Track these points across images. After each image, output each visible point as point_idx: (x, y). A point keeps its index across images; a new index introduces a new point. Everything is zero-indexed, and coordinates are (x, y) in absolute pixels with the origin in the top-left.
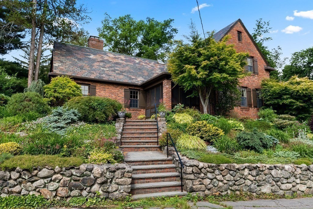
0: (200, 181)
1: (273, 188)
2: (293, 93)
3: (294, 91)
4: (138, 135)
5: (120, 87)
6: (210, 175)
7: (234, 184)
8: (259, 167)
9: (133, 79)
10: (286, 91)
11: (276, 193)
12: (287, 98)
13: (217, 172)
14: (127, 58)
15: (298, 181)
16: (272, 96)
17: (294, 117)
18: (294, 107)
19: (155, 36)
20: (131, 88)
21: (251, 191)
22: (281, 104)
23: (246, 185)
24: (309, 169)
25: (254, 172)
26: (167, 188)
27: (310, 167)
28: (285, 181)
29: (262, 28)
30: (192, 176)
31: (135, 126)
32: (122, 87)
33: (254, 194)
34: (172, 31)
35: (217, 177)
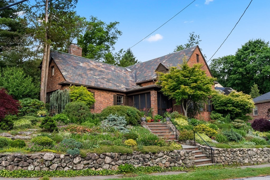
0: (220, 157)
1: (249, 160)
2: (234, 103)
3: (235, 102)
4: (160, 133)
5: (110, 93)
6: (224, 155)
7: (234, 159)
8: (243, 150)
9: (119, 86)
10: (230, 101)
11: (251, 163)
12: (231, 106)
13: (226, 153)
14: (105, 66)
15: (259, 156)
16: (220, 104)
17: (243, 121)
18: (235, 113)
20: (118, 94)
21: (240, 162)
22: (226, 110)
23: (238, 159)
24: (263, 151)
25: (242, 153)
26: (205, 162)
27: (263, 149)
28: (254, 157)
29: (194, 40)
30: (217, 155)
31: (153, 127)
32: (112, 93)
33: (242, 163)
34: (117, 33)
35: (227, 155)
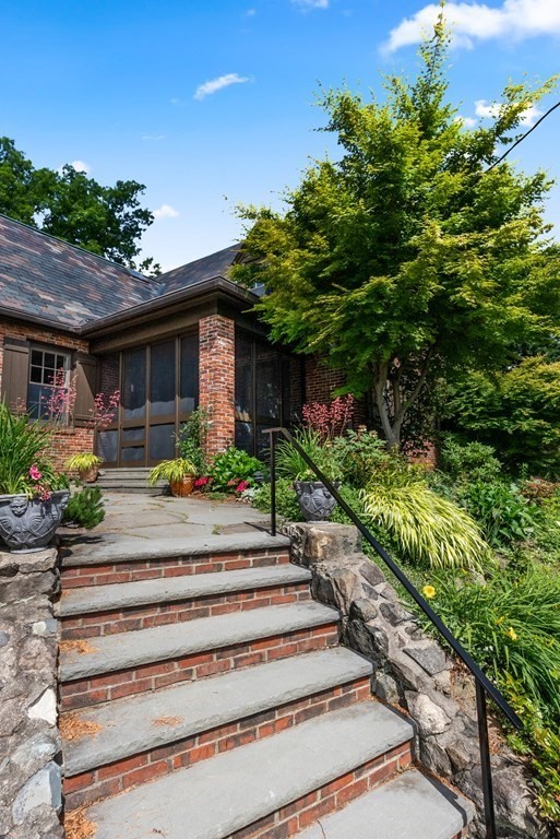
16: (487, 406)
19: (90, 217)
20: (36, 336)
34: (138, 217)
